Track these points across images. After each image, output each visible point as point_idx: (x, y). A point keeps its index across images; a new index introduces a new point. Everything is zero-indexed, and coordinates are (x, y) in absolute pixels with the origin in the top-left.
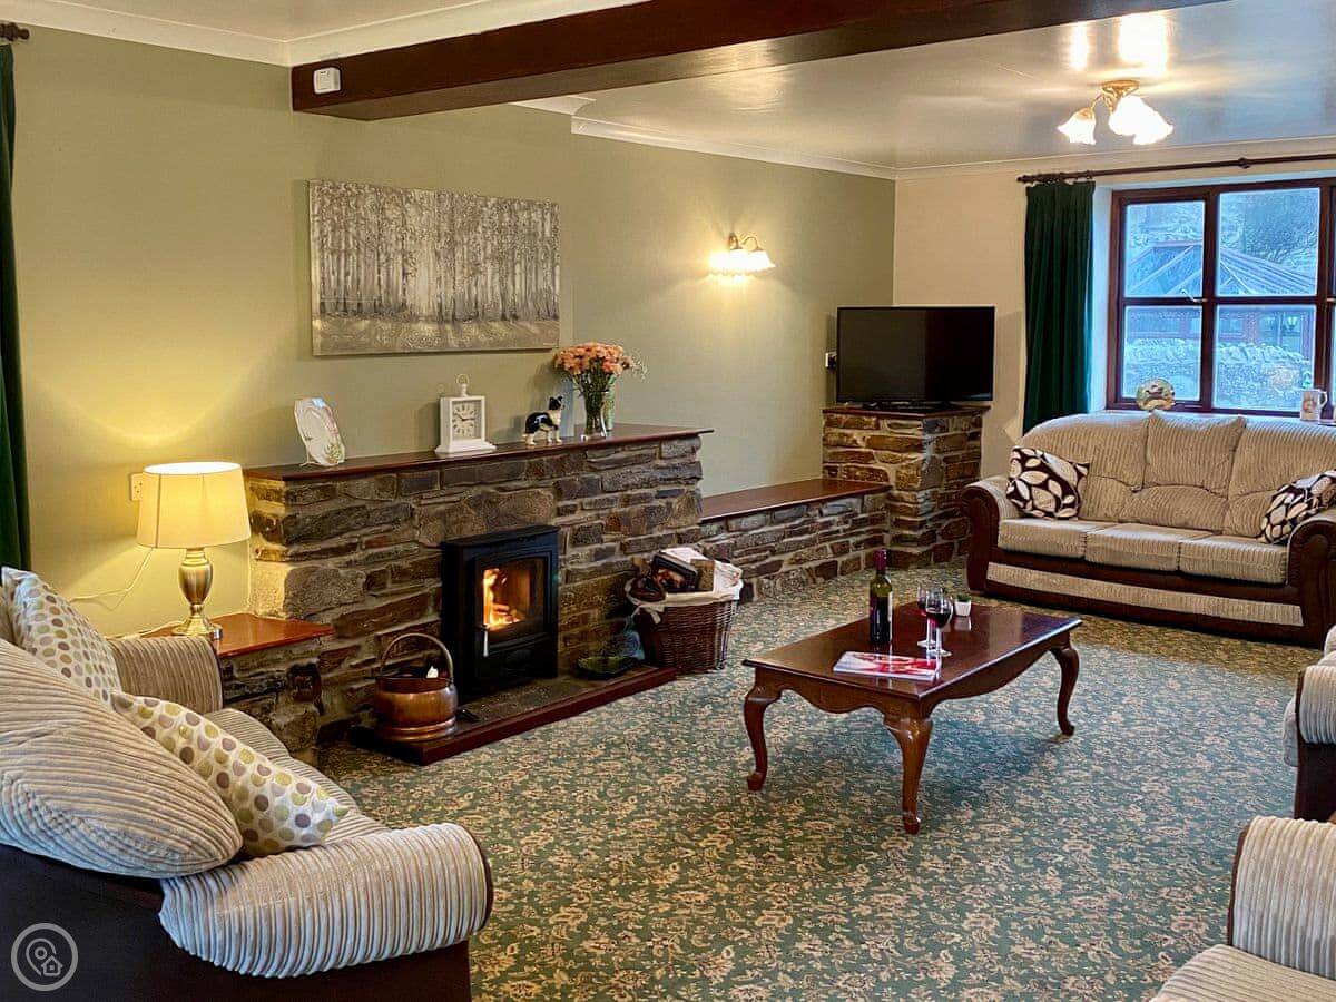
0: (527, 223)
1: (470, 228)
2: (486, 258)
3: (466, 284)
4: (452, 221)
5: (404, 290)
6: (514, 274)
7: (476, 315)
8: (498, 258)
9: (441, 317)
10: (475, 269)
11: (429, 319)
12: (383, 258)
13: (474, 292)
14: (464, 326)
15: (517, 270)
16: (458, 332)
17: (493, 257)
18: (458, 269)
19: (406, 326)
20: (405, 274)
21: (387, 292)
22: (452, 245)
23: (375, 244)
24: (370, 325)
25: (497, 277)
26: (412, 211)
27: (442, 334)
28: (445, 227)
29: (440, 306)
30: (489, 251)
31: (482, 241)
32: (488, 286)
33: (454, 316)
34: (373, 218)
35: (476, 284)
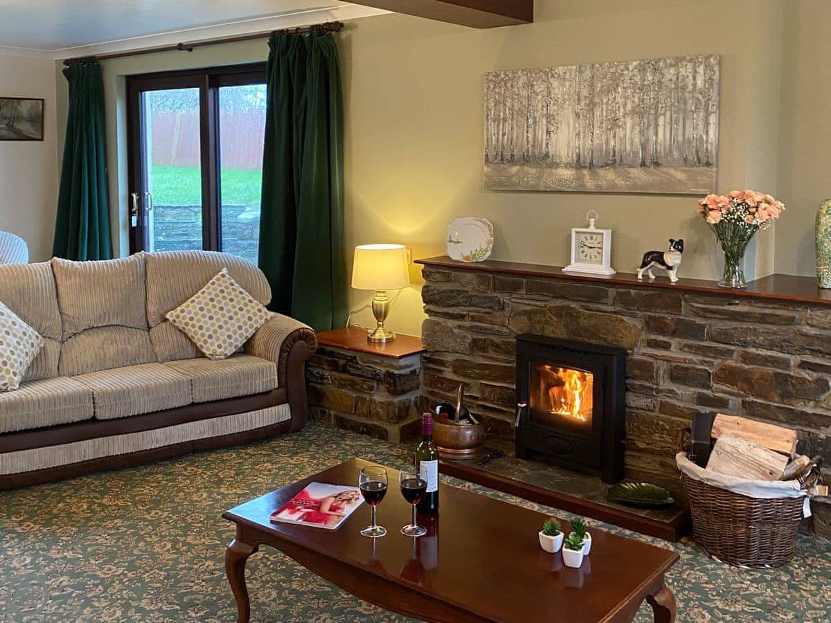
0: (674, 78)
1: (611, 89)
2: (625, 114)
3: (604, 137)
4: (592, 86)
5: (547, 144)
6: (657, 126)
7: (614, 161)
8: (638, 112)
9: (578, 164)
10: (615, 123)
11: (568, 166)
12: (531, 121)
13: (612, 143)
14: (601, 172)
15: (661, 121)
16: (594, 176)
17: (633, 112)
18: (597, 124)
19: (548, 171)
20: (548, 132)
21: (533, 146)
22: (592, 106)
23: (525, 112)
24: (519, 171)
25: (637, 128)
26: (555, 84)
27: (579, 178)
28: (585, 92)
29: (579, 155)
30: (629, 107)
31: (623, 100)
32: (628, 136)
33: (591, 163)
34: (524, 93)
35: (614, 137)
